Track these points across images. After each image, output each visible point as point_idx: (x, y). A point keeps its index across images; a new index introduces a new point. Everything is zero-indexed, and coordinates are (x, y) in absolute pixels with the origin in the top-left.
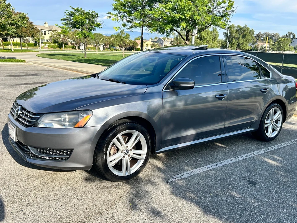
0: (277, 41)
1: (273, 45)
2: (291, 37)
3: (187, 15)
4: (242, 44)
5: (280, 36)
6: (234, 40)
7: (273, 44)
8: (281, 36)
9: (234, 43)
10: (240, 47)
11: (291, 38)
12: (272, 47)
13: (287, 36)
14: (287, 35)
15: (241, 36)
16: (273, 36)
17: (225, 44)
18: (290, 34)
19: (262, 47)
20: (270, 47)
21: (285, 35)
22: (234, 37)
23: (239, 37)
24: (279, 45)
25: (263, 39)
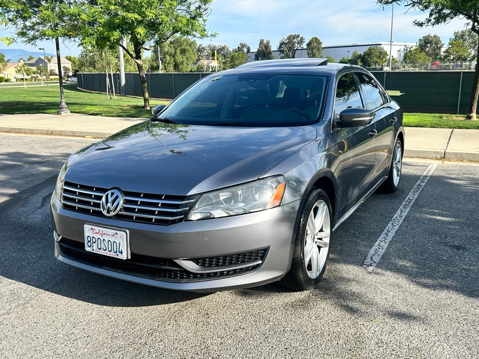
0: (228, 58)
1: (224, 63)
2: (245, 50)
3: (148, 14)
4: (181, 63)
5: (229, 49)
6: (168, 58)
7: (224, 61)
8: (231, 49)
9: (168, 63)
10: (179, 68)
11: (246, 52)
12: (222, 66)
13: (240, 49)
14: (239, 47)
15: (178, 51)
16: (221, 49)
17: (155, 65)
18: (243, 46)
19: (209, 67)
20: (220, 67)
21: (237, 48)
22: (168, 54)
23: (175, 52)
24: (233, 63)
25: (207, 54)
